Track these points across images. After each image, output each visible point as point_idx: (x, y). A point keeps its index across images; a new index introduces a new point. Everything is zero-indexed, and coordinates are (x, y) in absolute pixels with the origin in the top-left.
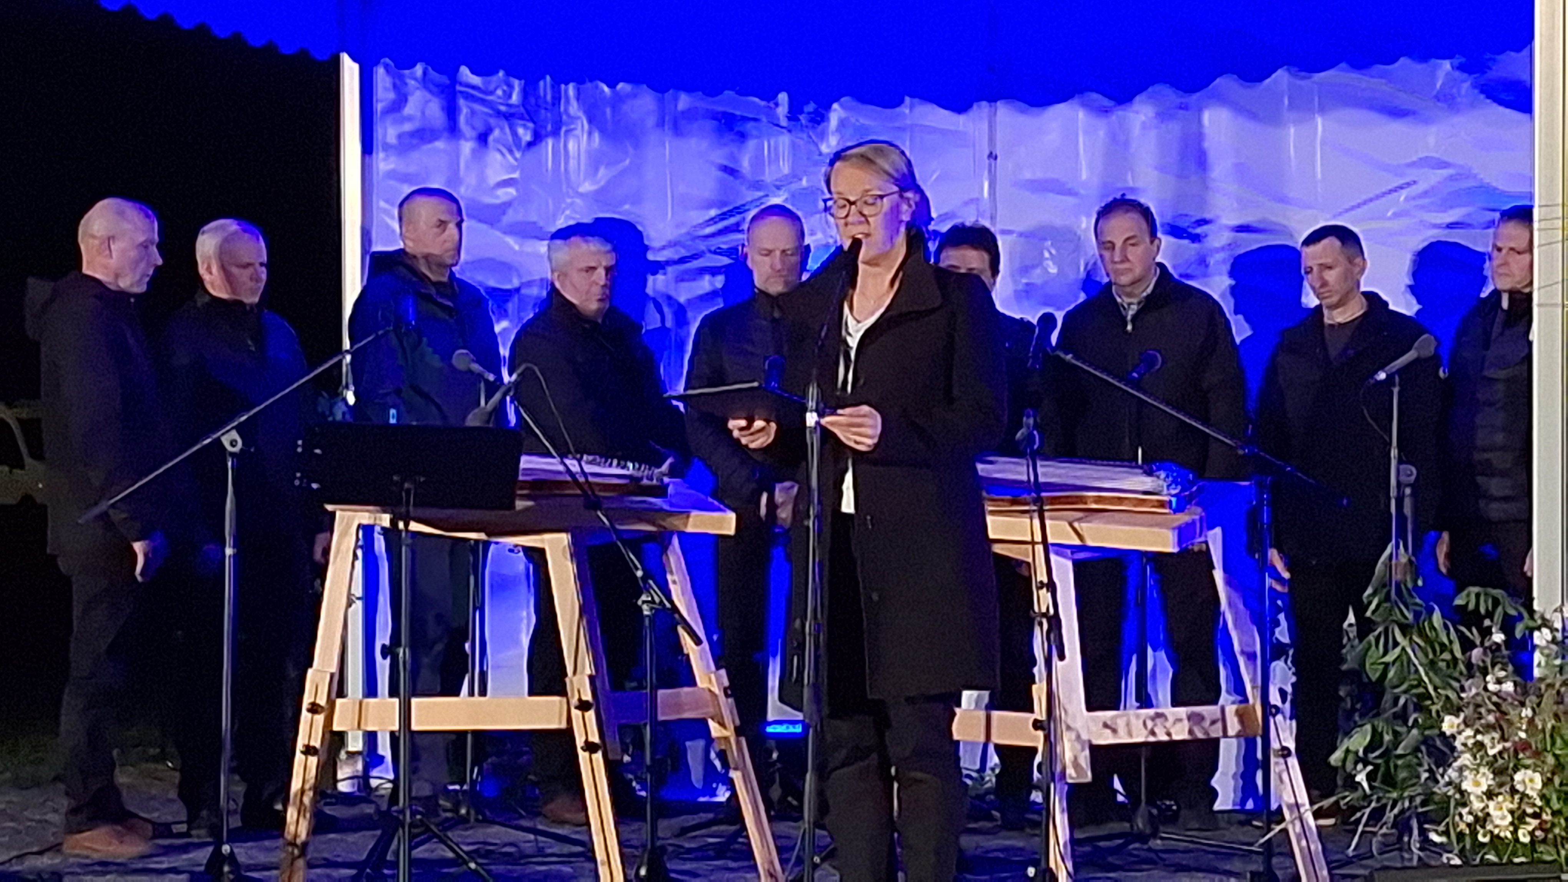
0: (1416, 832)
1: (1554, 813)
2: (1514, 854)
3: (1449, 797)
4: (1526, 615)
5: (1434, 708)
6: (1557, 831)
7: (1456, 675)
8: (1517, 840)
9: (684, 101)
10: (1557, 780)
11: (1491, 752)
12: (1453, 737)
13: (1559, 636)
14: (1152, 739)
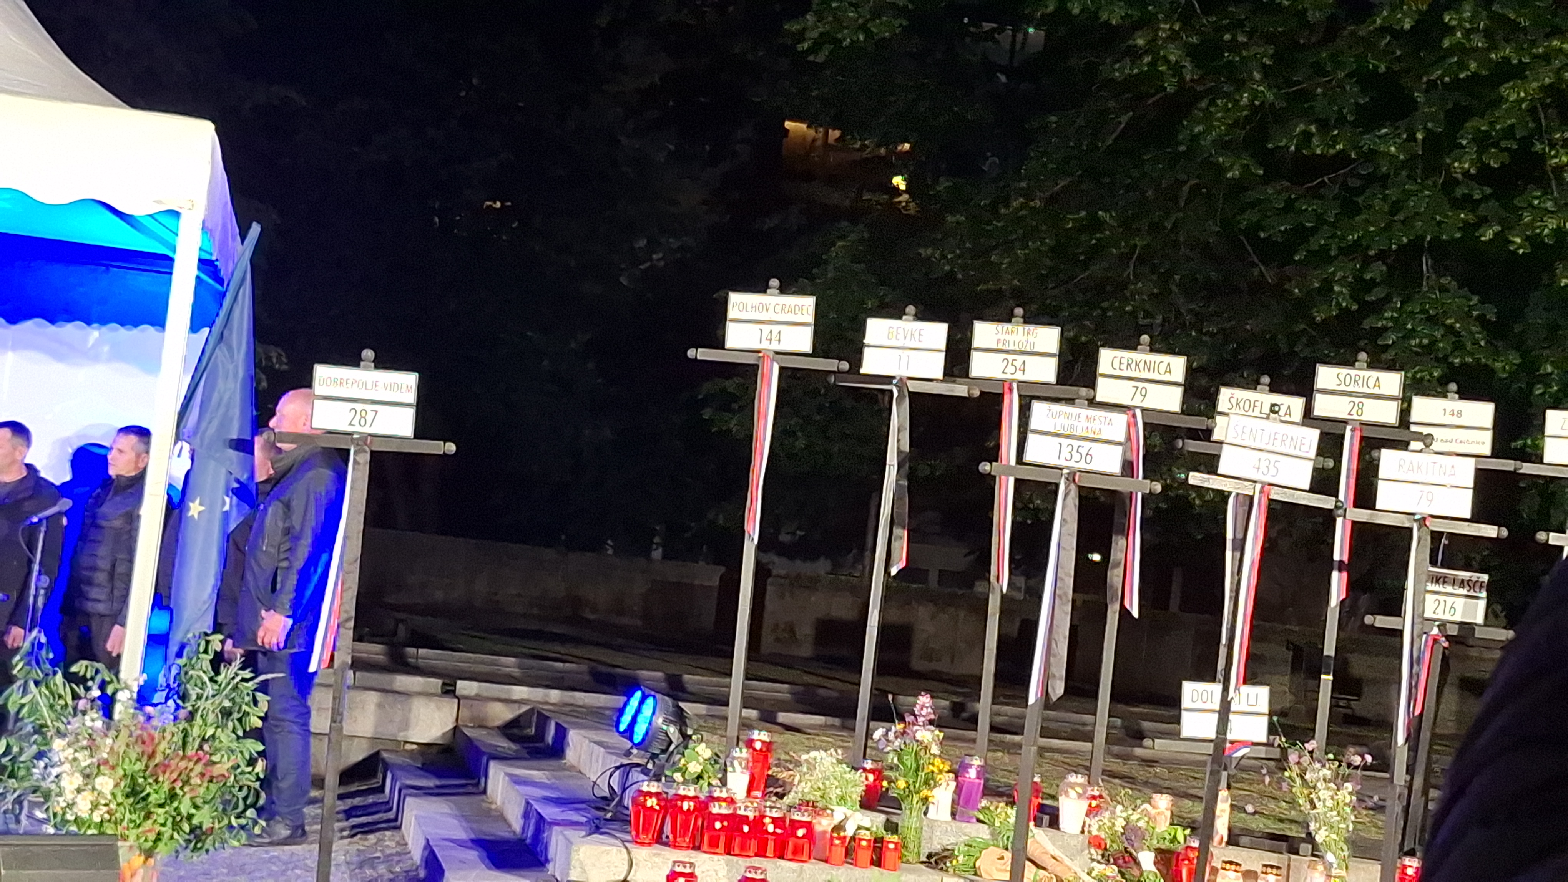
0: (25, 810)
1: (118, 804)
2: (88, 828)
3: (51, 790)
4: (115, 681)
5: (49, 734)
6: (118, 815)
7: (66, 714)
8: (92, 819)
10: (122, 784)
11: (83, 764)
12: (58, 753)
13: (135, 695)
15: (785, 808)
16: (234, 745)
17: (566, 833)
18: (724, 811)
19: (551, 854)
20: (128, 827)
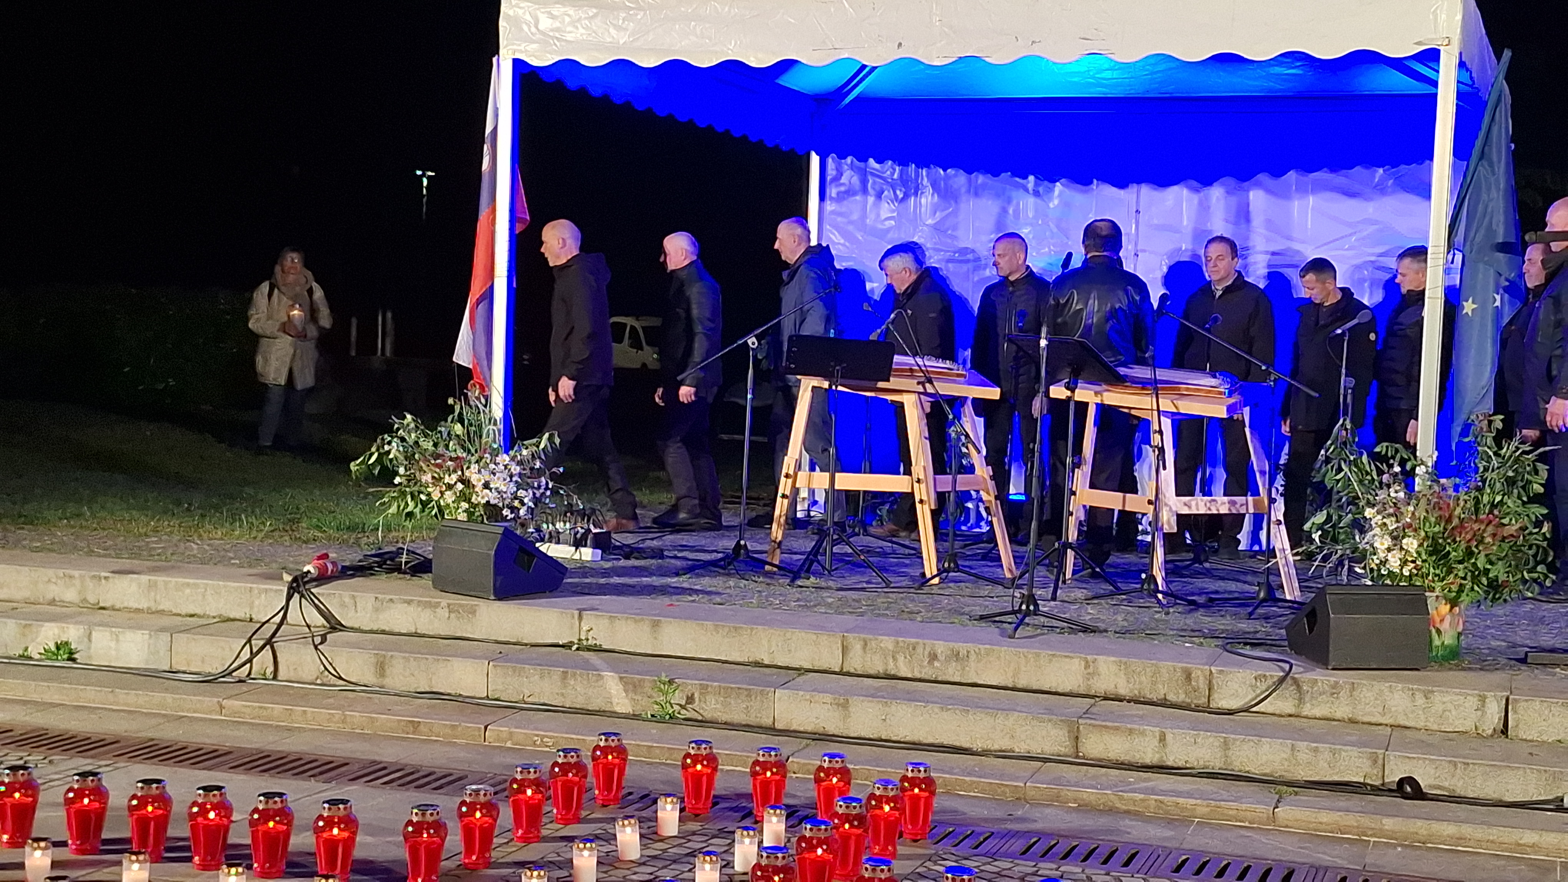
0: (1346, 567)
1: (1423, 561)
2: (1400, 580)
3: (1366, 551)
4: (1412, 457)
5: (1361, 504)
6: (1424, 570)
7: (1374, 487)
8: (1402, 574)
9: (981, 179)
10: (1425, 544)
11: (1391, 528)
12: (1371, 519)
13: (1430, 470)
14: (1209, 512)
16: (1521, 510)
20: (1433, 581)
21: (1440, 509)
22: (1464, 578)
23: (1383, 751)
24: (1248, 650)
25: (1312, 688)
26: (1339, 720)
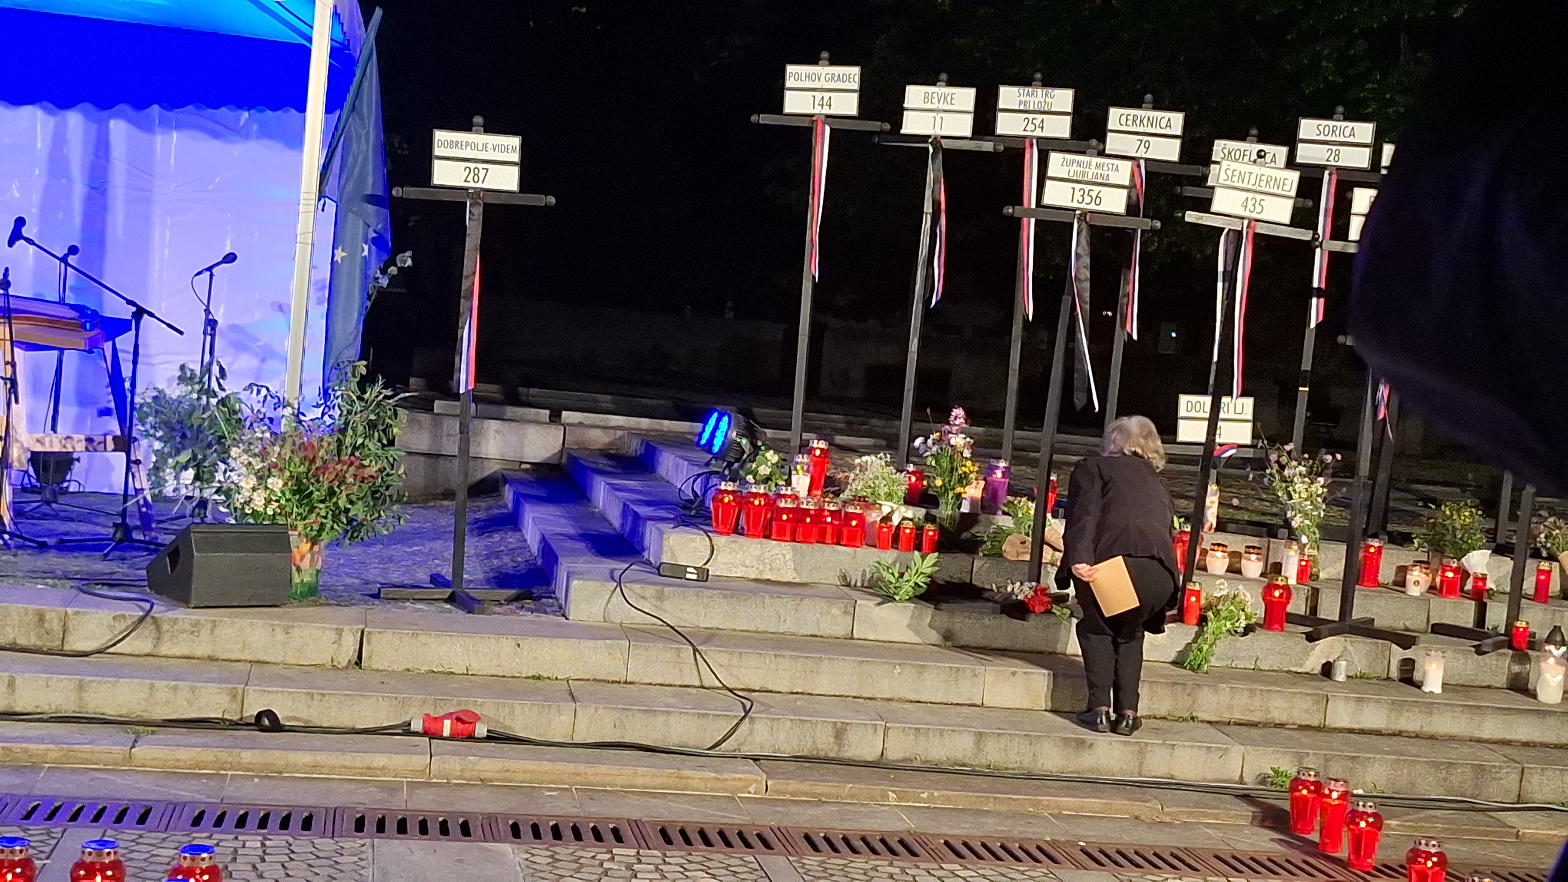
1: (287, 500)
2: (263, 519)
3: (232, 490)
5: (227, 443)
6: (287, 509)
8: (266, 513)
10: (290, 484)
11: (256, 468)
12: (235, 459)
13: (296, 412)
14: (63, 450)
15: (840, 505)
16: (380, 452)
17: (658, 525)
18: (790, 506)
19: (646, 543)
20: (296, 519)
21: (306, 449)
22: (325, 517)
23: (243, 686)
24: (105, 591)
25: (172, 627)
26: (198, 659)
